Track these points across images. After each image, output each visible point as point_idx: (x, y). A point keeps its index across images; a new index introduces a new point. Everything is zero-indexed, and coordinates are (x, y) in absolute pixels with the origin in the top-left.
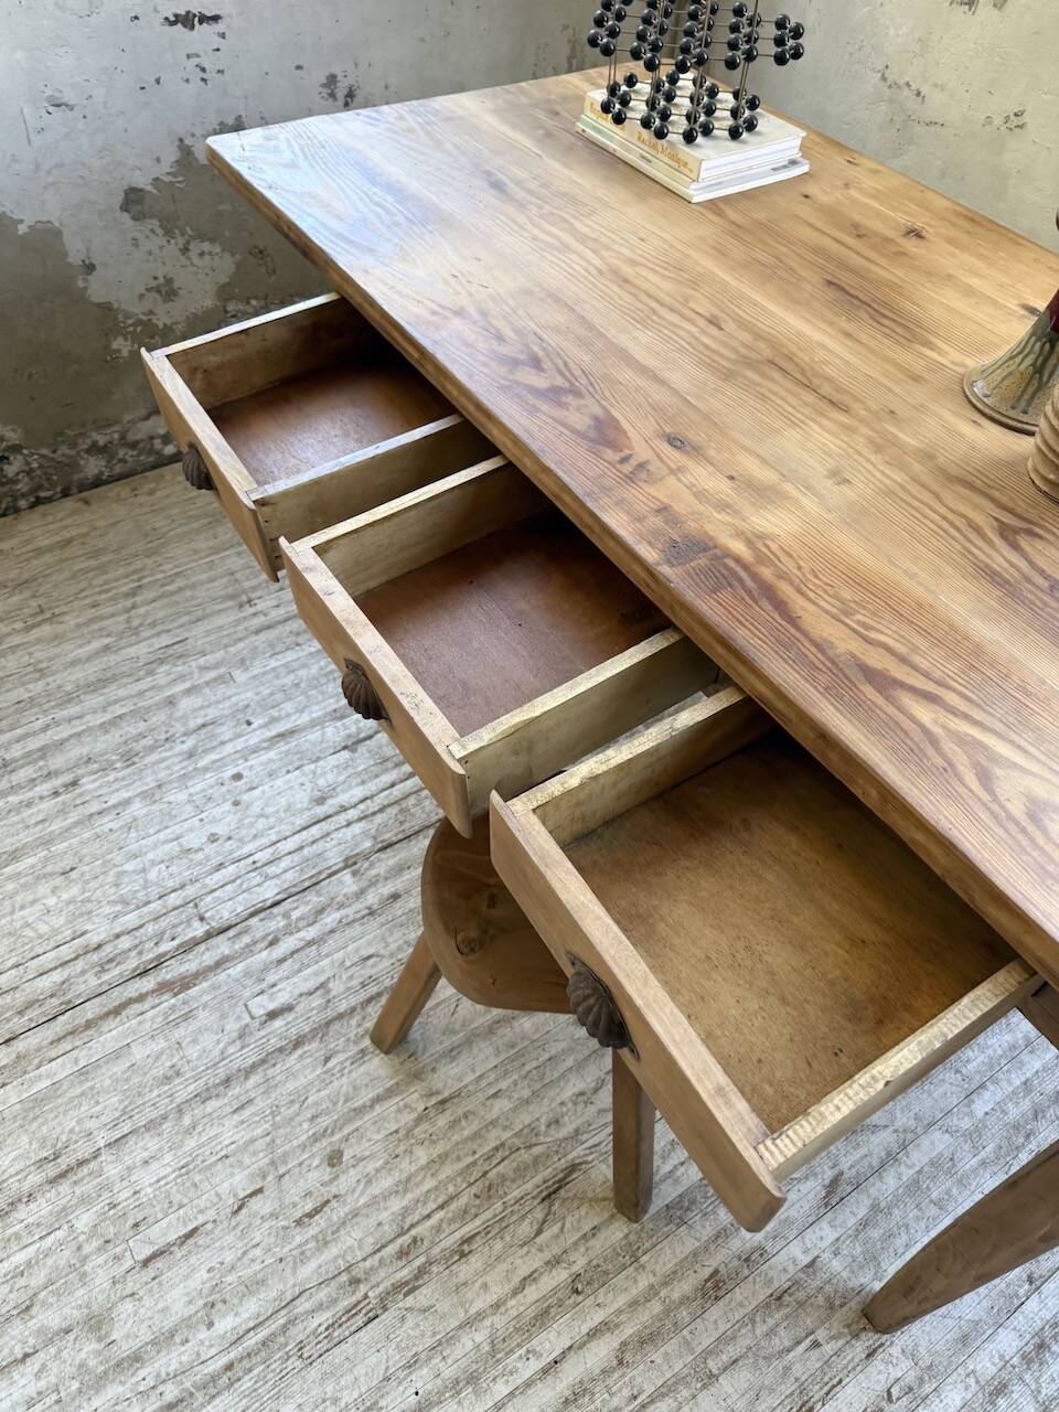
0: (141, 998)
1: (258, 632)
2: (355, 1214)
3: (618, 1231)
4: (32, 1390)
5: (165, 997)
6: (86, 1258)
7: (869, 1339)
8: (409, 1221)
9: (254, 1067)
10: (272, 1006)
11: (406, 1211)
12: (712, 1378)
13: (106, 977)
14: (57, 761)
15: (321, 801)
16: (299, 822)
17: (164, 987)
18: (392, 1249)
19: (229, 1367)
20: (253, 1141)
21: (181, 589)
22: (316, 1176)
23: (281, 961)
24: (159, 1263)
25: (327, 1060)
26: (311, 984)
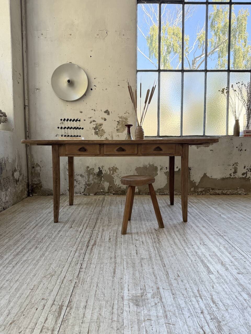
0: (92, 247)
1: (33, 229)
2: (146, 241)
3: (164, 229)
4: (147, 265)
5: (95, 246)
6: (131, 258)
7: (187, 223)
8: (151, 237)
9: (116, 242)
10: (108, 239)
11: (149, 238)
12: (184, 229)
13: (84, 249)
14: (29, 247)
15: (78, 231)
16: (78, 233)
17: (93, 245)
18: (153, 239)
19: (158, 251)
20: (127, 244)
21: (9, 232)
22: (138, 241)
23: (102, 237)
24: (138, 253)
25: (122, 238)
26: (108, 236)
